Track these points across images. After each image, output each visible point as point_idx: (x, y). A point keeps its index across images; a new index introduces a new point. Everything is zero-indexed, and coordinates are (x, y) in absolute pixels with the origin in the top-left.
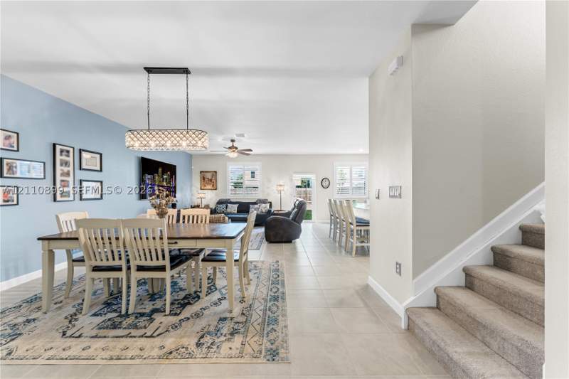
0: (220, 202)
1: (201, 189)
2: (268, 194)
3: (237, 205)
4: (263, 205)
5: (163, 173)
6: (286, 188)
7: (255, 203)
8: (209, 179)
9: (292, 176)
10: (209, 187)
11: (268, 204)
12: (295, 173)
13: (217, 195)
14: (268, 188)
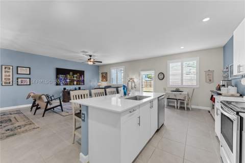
1: (102, 81)
5: (73, 74)
8: (104, 76)
13: (107, 84)
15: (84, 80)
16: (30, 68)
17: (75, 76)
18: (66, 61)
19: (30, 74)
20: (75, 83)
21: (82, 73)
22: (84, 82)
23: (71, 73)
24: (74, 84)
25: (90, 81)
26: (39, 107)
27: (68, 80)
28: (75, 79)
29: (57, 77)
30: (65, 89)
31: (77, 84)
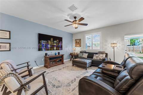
0: (81, 52)
1: (75, 46)
2: (106, 49)
3: (88, 54)
4: (101, 55)
5: (54, 40)
6: (118, 45)
7: (97, 54)
8: (78, 43)
9: (124, 37)
10: (78, 45)
11: (105, 55)
12: (126, 35)
13: (81, 49)
14: (106, 45)
15: (62, 46)
16: (10, 32)
17: (55, 42)
18: (47, 27)
19: (10, 39)
20: (55, 48)
21: (60, 39)
22: (62, 48)
23: (52, 39)
24: (54, 50)
25: (67, 47)
26: (8, 91)
27: (49, 46)
28: (55, 44)
29: (39, 43)
30: (46, 54)
31: (57, 49)
